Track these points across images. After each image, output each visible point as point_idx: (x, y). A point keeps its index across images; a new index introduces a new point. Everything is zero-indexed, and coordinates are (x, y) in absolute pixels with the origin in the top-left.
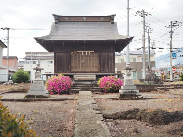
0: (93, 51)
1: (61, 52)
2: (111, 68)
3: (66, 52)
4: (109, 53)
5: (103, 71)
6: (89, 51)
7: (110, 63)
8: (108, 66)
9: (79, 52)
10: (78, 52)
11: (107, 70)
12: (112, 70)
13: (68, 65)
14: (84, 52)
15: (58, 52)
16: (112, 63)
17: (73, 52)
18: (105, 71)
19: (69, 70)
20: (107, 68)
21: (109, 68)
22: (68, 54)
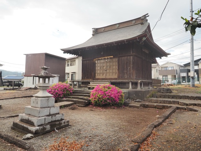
0: (112, 57)
2: (130, 74)
4: (129, 57)
5: (122, 77)
6: (109, 57)
7: (130, 68)
8: (127, 72)
11: (126, 76)
12: (131, 77)
13: (91, 72)
14: (104, 58)
15: (85, 61)
18: (124, 77)
19: (92, 77)
20: (127, 74)
21: (128, 74)
22: (92, 61)
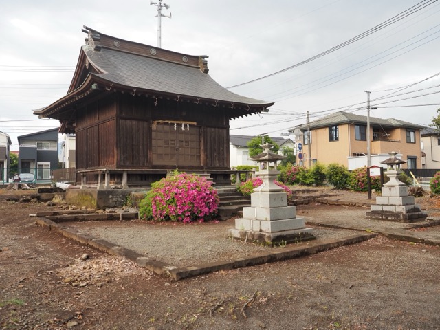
0: (195, 124)
1: (131, 119)
2: (224, 160)
3: (143, 120)
4: (221, 130)
5: (211, 165)
6: (188, 123)
7: (222, 150)
8: (218, 156)
9: (170, 122)
10: (166, 121)
11: (217, 164)
12: (225, 164)
13: (146, 150)
14: (177, 122)
15: (126, 119)
16: (225, 150)
17: (156, 122)
18: (214, 165)
19: (147, 162)
20: (218, 159)
22: (145, 124)
